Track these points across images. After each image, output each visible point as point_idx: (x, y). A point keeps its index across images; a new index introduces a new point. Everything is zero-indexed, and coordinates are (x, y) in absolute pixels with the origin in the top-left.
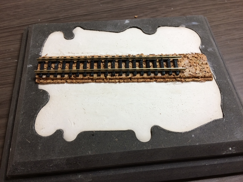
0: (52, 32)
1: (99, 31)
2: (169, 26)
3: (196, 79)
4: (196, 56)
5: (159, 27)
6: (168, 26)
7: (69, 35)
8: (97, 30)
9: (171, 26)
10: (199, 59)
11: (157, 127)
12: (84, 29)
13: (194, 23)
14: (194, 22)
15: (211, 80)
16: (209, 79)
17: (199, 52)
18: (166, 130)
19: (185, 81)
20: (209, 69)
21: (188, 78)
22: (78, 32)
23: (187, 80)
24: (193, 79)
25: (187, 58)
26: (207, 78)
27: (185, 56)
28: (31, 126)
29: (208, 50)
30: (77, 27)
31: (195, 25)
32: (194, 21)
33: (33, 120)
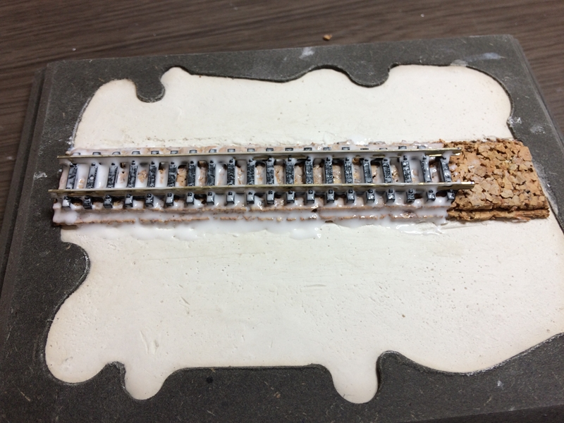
0: (105, 83)
1: (232, 77)
2: (423, 64)
3: (503, 214)
4: (498, 148)
5: (395, 66)
6: (418, 64)
7: (150, 90)
8: (225, 77)
9: (427, 64)
10: (509, 155)
11: (396, 358)
12: (192, 73)
13: (489, 56)
14: (490, 52)
15: (543, 217)
16: (539, 212)
17: (507, 135)
18: (421, 367)
19: (471, 218)
20: (537, 185)
21: (481, 210)
22: (175, 80)
23: (477, 216)
24: (495, 213)
25: (474, 154)
26: (532, 211)
27: (470, 148)
28: (34, 353)
29: (531, 130)
30: (171, 67)
31: (493, 61)
32: (490, 50)
33: (40, 333)
